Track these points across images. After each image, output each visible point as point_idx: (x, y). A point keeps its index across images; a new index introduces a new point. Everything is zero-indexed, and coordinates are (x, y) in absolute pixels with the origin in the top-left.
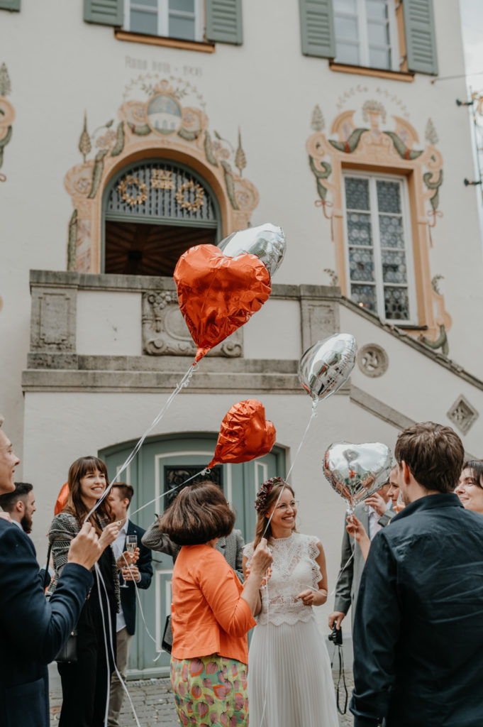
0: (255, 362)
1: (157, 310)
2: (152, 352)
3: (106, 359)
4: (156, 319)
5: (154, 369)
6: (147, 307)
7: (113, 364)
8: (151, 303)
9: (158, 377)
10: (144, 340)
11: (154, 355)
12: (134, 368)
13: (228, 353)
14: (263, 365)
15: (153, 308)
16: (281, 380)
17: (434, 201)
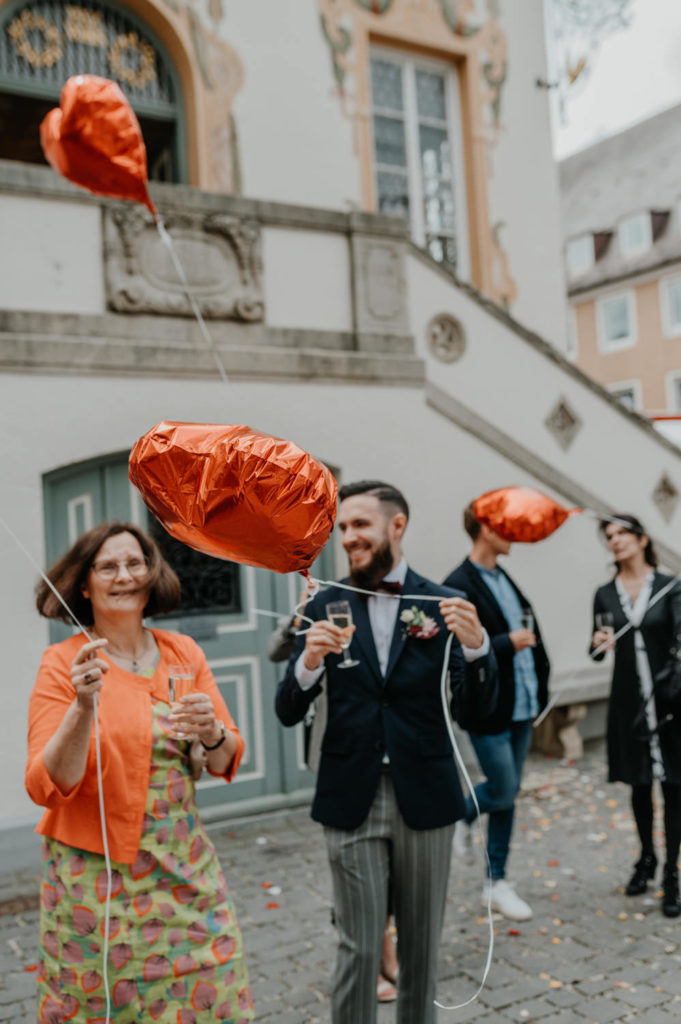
0: (285, 332)
1: (129, 236)
2: (122, 307)
3: (45, 319)
4: (127, 252)
5: (127, 337)
6: (112, 230)
7: (58, 326)
8: (119, 224)
9: (138, 351)
10: (108, 286)
11: (127, 313)
12: (95, 334)
13: (244, 314)
14: (297, 338)
15: (122, 232)
16: (327, 362)
17: (496, 106)
